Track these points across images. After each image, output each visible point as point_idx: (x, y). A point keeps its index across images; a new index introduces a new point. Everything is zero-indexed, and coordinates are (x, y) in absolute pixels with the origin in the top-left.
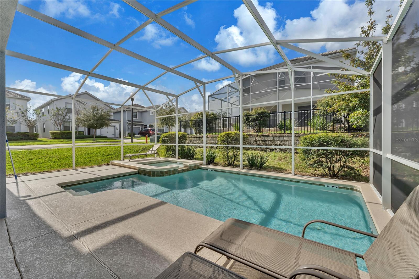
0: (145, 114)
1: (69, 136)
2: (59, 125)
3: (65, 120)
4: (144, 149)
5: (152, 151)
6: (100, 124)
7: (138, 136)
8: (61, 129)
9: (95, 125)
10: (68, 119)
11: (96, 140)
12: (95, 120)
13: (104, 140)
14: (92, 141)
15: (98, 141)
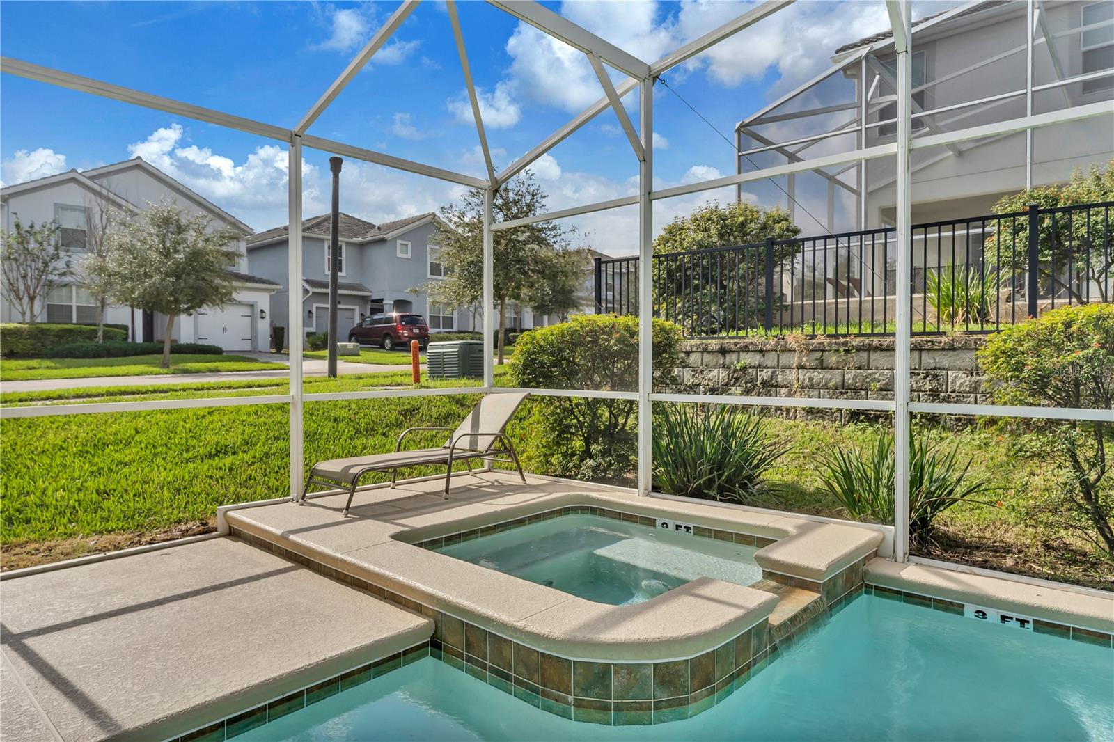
0: (377, 254)
1: (67, 346)
2: (26, 300)
3: (51, 277)
4: (405, 415)
5: (474, 435)
6: (190, 291)
7: (351, 345)
8: (33, 315)
9: (171, 294)
10: (64, 274)
11: (175, 363)
12: (167, 275)
13: (208, 364)
14: (157, 370)
15: (182, 366)
